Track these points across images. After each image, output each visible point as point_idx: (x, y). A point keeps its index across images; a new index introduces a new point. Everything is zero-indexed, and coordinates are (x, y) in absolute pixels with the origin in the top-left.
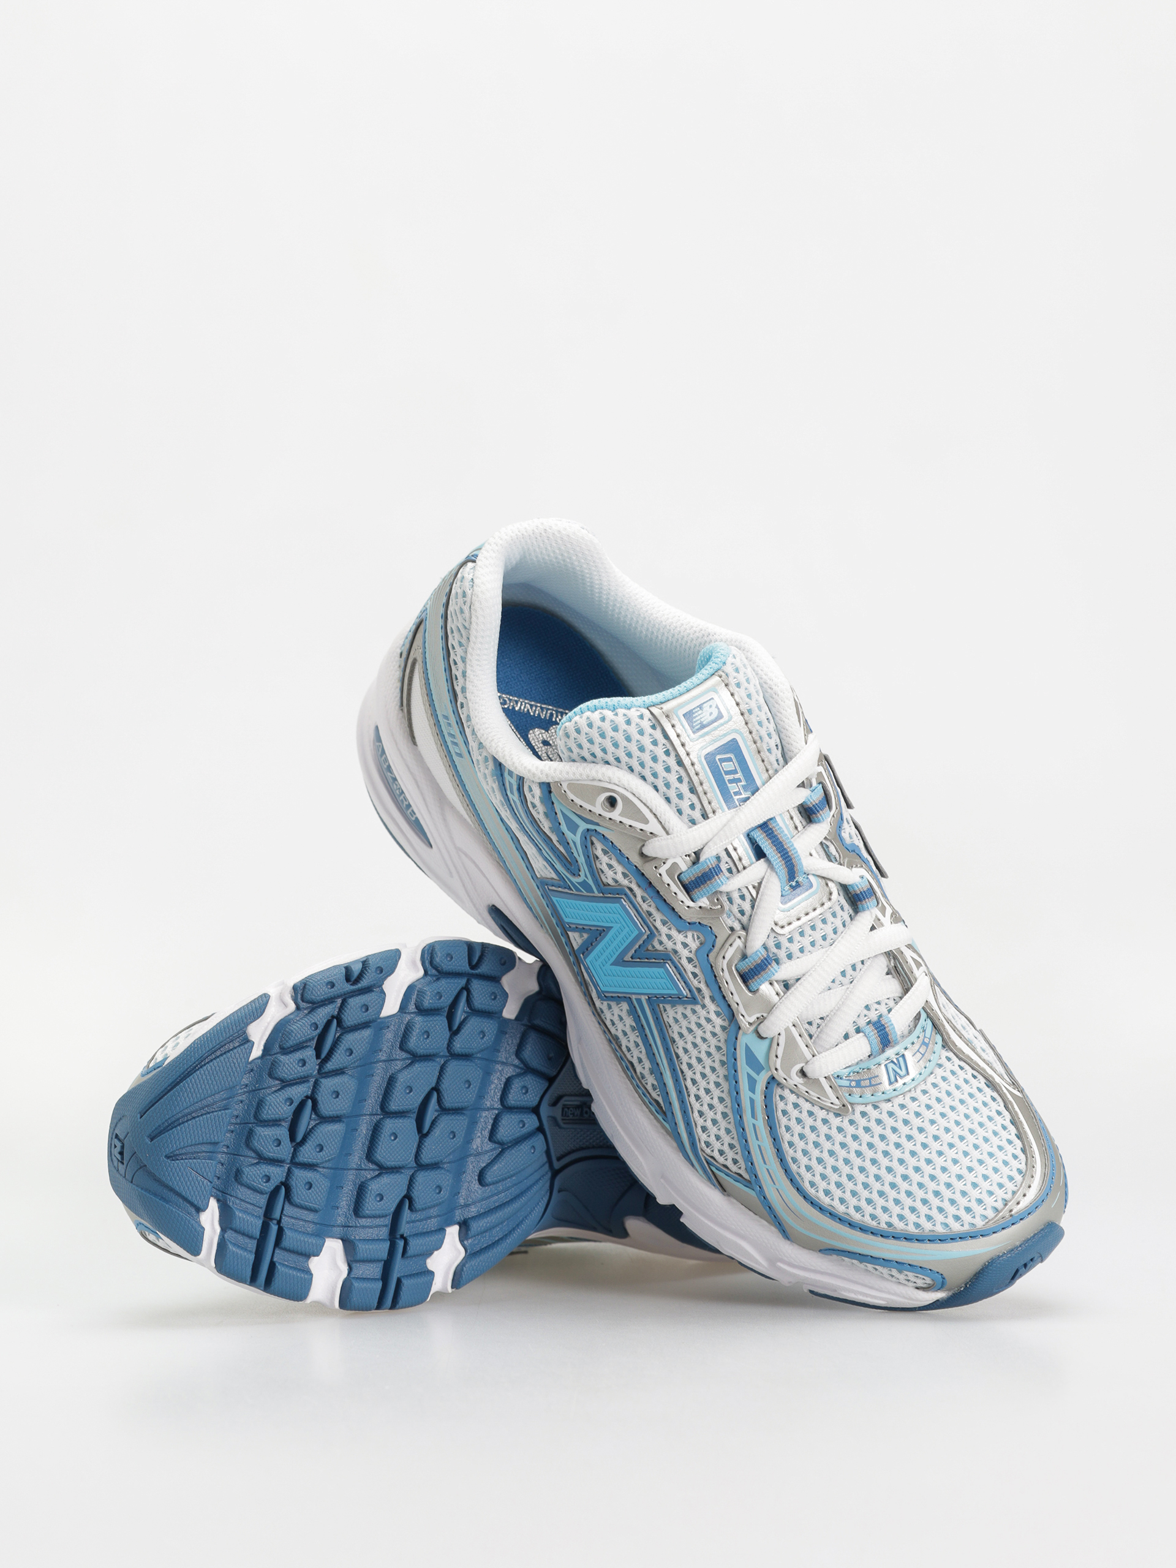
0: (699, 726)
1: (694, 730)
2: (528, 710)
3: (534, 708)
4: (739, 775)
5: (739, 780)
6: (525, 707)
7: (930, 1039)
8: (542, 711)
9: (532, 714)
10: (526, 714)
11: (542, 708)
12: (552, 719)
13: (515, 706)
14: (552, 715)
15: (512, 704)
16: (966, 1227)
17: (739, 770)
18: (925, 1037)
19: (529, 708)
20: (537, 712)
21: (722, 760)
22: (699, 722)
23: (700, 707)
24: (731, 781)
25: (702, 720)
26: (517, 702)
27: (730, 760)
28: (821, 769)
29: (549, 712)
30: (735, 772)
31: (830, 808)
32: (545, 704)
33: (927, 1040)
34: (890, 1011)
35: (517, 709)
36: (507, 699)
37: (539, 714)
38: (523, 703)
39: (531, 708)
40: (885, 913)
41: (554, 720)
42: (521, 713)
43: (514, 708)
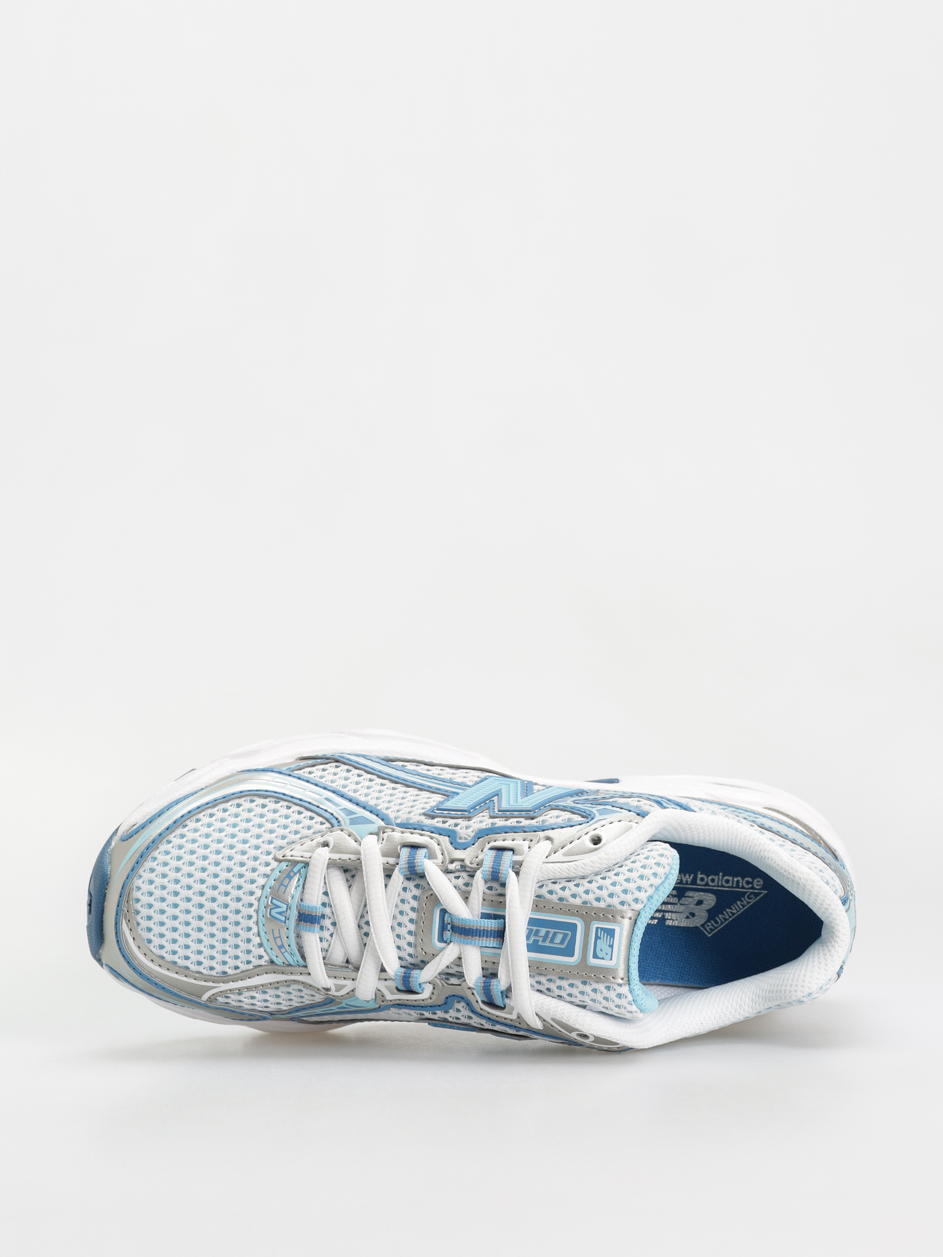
0: (599, 935)
1: (599, 930)
2: (732, 909)
3: (730, 915)
4: (547, 944)
5: (544, 941)
6: (736, 908)
7: (283, 954)
8: (724, 918)
9: (727, 910)
10: (731, 905)
11: (726, 920)
12: (714, 920)
13: (742, 903)
14: (716, 922)
15: (745, 902)
16: (141, 871)
17: (552, 945)
18: (286, 951)
19: (733, 911)
20: (726, 915)
21: (565, 935)
22: (602, 937)
23: (611, 946)
24: (547, 933)
25: (602, 940)
26: (743, 906)
27: (562, 942)
28: (514, 1016)
29: (720, 922)
30: (552, 941)
31: (483, 1002)
32: (728, 924)
33: (283, 950)
34: (321, 939)
35: (739, 903)
36: (750, 901)
37: (724, 914)
38: (739, 910)
39: (731, 913)
40: (387, 988)
41: (712, 922)
42: (734, 903)
43: (741, 901)
